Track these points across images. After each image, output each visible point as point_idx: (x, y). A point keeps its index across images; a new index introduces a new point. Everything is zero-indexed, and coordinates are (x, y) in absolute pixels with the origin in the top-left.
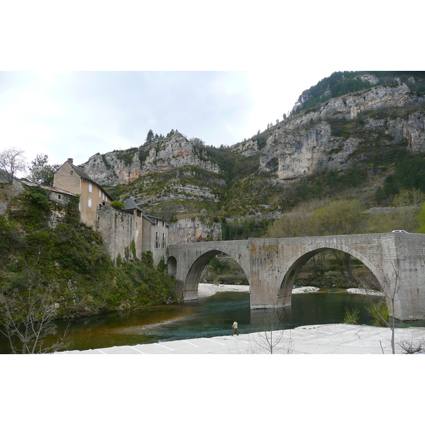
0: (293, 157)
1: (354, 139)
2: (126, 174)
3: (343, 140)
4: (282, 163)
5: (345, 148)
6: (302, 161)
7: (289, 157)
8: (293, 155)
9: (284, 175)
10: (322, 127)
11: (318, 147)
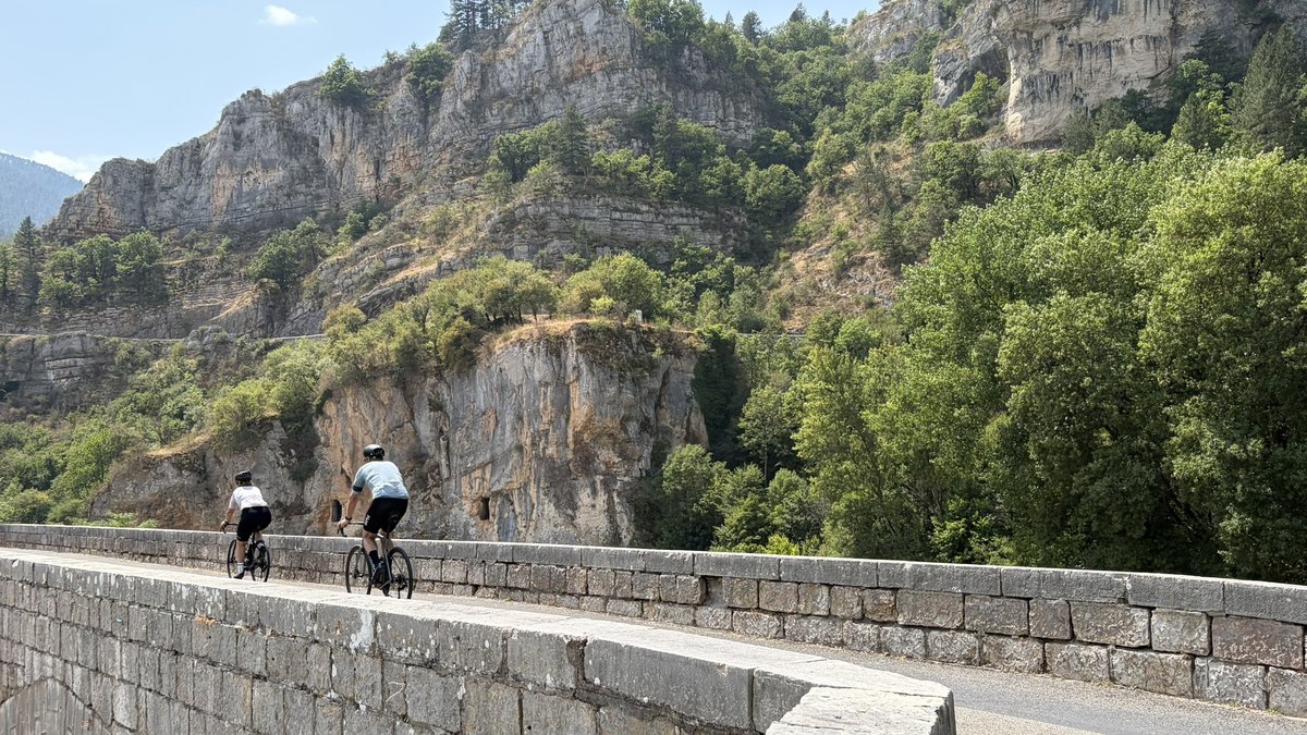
0: (1073, 34)
2: (364, 168)
4: (1025, 69)
6: (1121, 51)
7: (1053, 40)
8: (1078, 24)
9: (1037, 121)
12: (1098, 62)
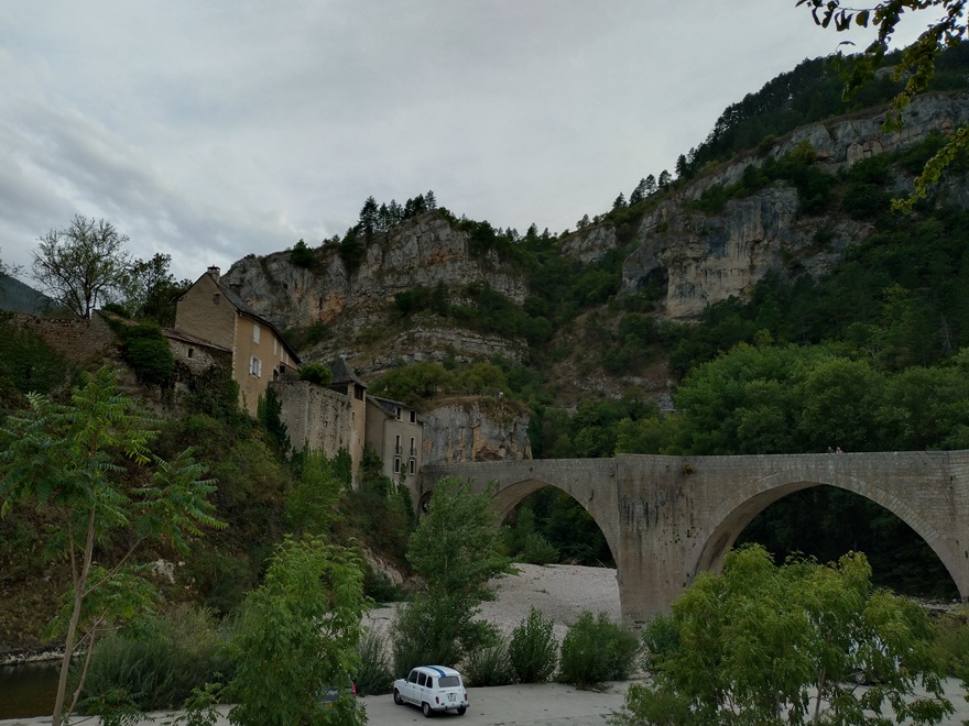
0: (703, 265)
1: (857, 224)
2: (313, 302)
4: (678, 280)
5: (833, 243)
6: (726, 275)
7: (693, 267)
8: (705, 260)
9: (683, 307)
10: (777, 194)
11: (766, 242)
12: (713, 279)
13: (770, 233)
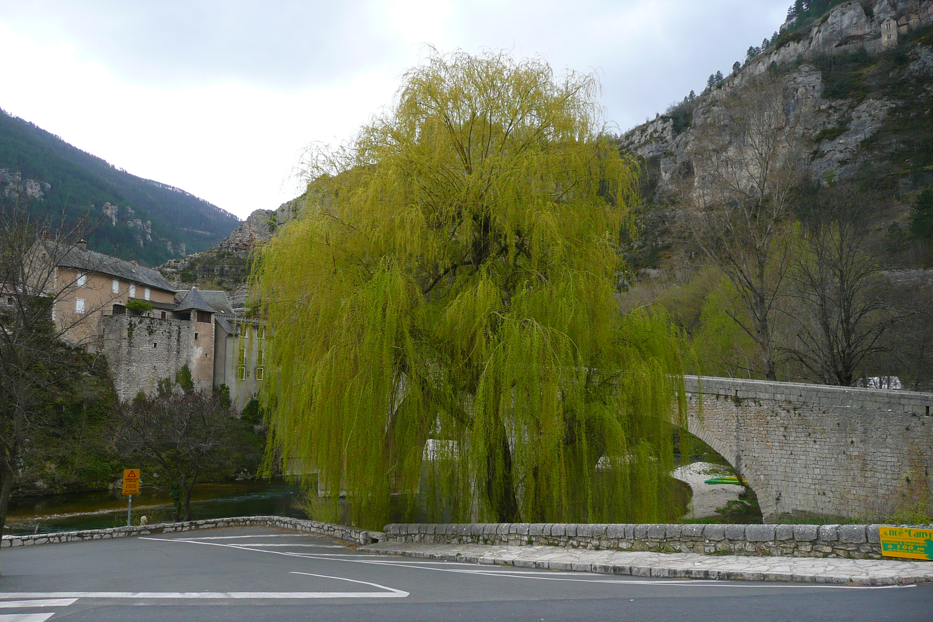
0: (724, 155)
1: (877, 103)
3: (852, 107)
4: (701, 172)
5: (852, 126)
7: (714, 158)
8: (725, 151)
9: (706, 198)
10: (800, 79)
11: (787, 128)
12: (734, 169)
13: (792, 119)
